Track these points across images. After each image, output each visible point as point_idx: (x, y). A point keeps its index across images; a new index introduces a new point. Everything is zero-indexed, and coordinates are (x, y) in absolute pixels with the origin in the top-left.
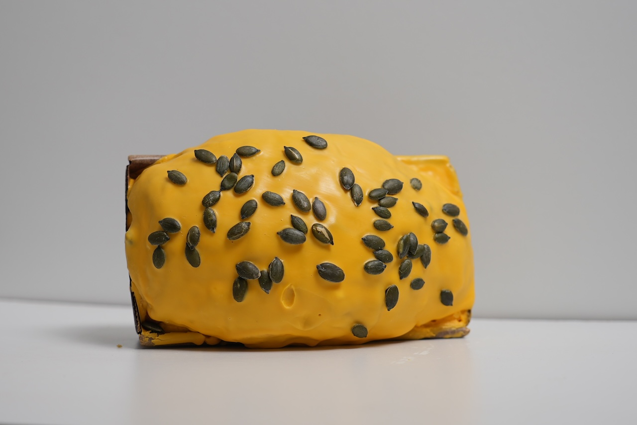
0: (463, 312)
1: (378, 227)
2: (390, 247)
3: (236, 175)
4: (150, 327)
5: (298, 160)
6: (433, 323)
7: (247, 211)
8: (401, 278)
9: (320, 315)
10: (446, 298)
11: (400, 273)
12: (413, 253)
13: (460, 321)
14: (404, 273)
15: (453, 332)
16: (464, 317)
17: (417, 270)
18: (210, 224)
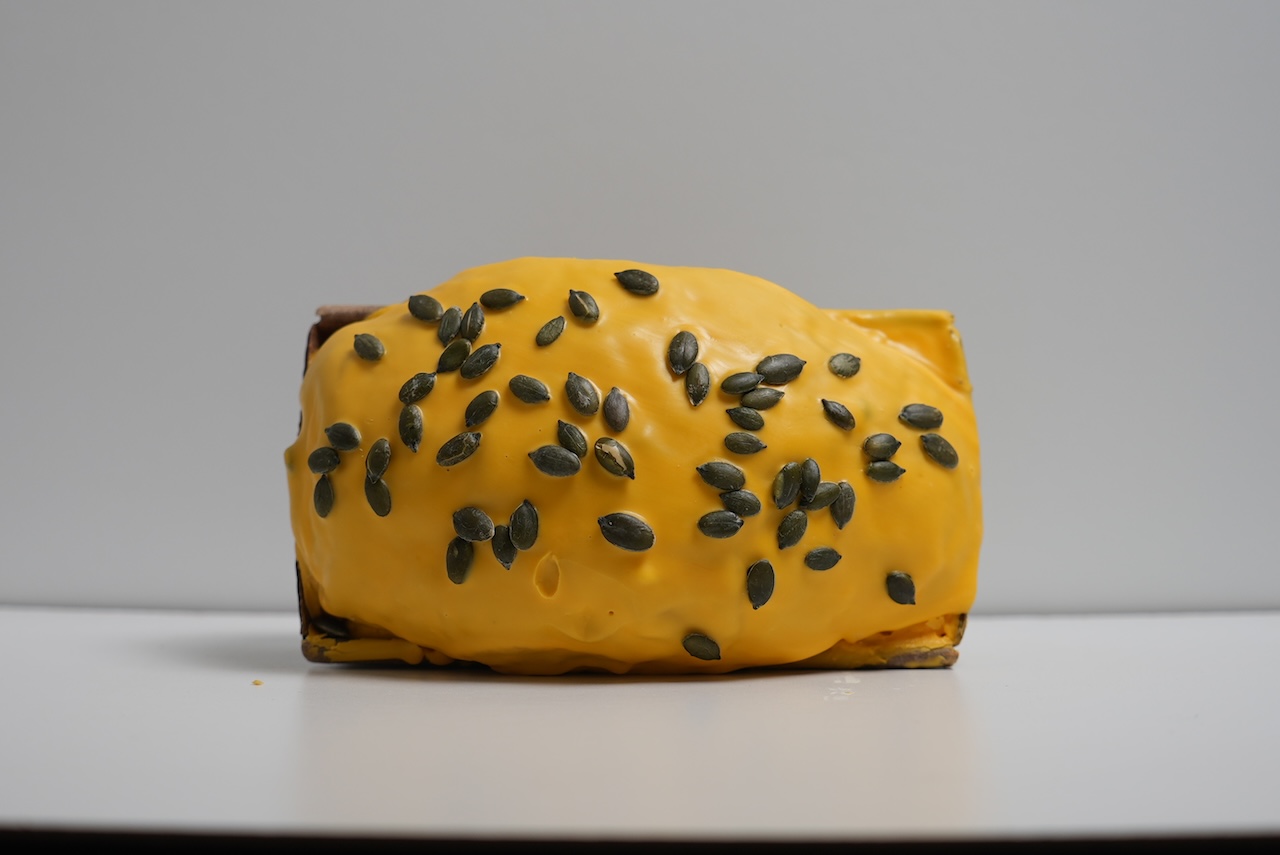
0: (948, 618)
1: (732, 446)
2: (757, 486)
3: (468, 343)
4: (324, 627)
5: (589, 316)
6: (884, 637)
7: (479, 411)
8: (781, 547)
9: (611, 613)
10: (899, 588)
11: (779, 538)
12: (808, 499)
13: (943, 635)
14: (787, 535)
15: (924, 656)
16: (949, 629)
17: (818, 532)
18: (410, 433)
